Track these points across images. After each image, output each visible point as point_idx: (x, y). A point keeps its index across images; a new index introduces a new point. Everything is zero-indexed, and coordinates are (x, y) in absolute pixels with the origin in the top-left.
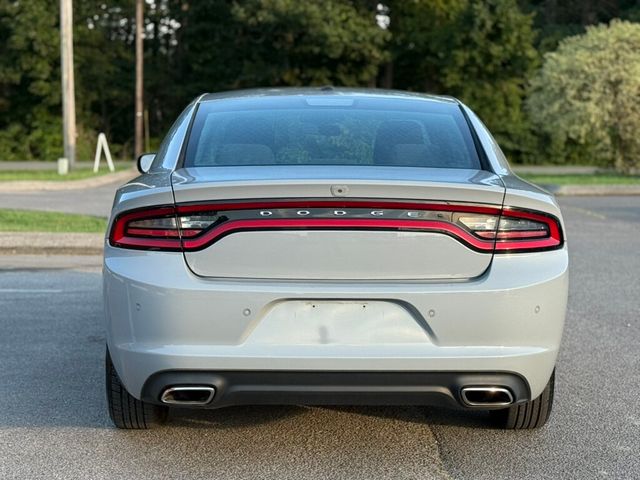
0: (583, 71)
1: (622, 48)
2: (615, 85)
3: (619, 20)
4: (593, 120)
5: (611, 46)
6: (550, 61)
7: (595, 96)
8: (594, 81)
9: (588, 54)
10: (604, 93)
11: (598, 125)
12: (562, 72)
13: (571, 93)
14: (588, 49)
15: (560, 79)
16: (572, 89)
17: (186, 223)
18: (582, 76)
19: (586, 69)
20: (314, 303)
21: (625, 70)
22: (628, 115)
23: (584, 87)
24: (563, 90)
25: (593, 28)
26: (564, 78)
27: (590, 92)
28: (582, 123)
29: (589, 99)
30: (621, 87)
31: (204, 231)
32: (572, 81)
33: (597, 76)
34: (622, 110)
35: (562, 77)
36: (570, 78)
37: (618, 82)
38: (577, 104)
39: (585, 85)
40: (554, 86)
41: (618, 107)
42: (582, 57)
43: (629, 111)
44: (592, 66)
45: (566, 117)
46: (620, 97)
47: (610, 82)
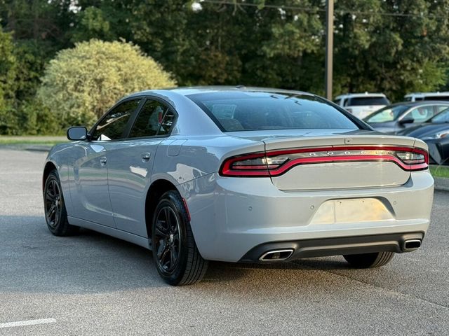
0: (78, 73)
1: (101, 58)
2: (99, 82)
3: (97, 40)
4: (87, 105)
5: (94, 56)
6: (53, 65)
7: (87, 89)
8: (85, 80)
9: (79, 61)
10: (93, 87)
11: (90, 107)
12: (64, 73)
13: (71, 87)
14: (79, 58)
15: (62, 77)
16: (71, 84)
17: (269, 161)
18: (78, 76)
19: (81, 71)
20: (341, 200)
21: (105, 72)
22: (109, 101)
23: (79, 83)
24: (64, 85)
25: (80, 44)
26: (66, 77)
27: (83, 86)
28: (79, 107)
29: (83, 91)
30: (103, 83)
31: (281, 165)
32: (71, 79)
33: (87, 76)
34: (105, 98)
35: (64, 76)
36: (70, 77)
37: (101, 80)
38: (76, 94)
39: (80, 81)
40: (58, 82)
41: (102, 96)
42: (76, 64)
43: (109, 98)
44: (84, 69)
45: (67, 102)
46: (103, 90)
47: (96, 80)
